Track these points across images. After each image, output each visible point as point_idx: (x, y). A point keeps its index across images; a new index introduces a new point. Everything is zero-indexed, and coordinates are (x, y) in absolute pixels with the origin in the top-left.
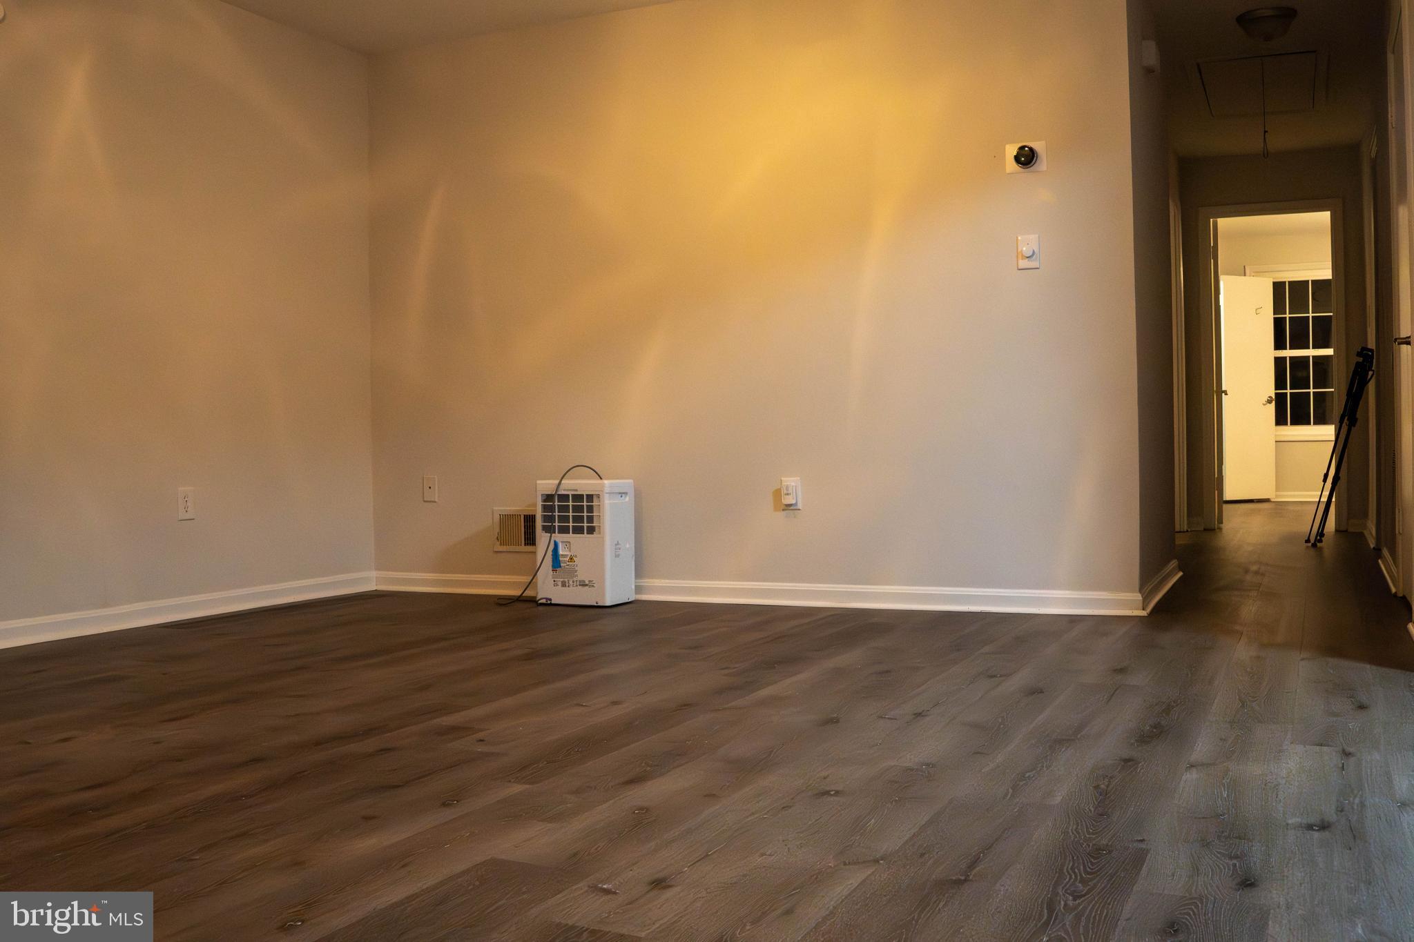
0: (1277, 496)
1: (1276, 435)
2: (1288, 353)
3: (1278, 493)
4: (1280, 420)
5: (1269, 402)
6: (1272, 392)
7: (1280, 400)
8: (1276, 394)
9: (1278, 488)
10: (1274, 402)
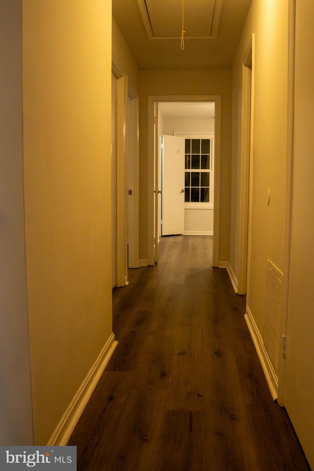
0: (185, 233)
1: (185, 206)
2: (191, 170)
3: (186, 231)
4: (187, 200)
5: (182, 192)
6: (183, 187)
7: (187, 191)
8: (185, 188)
9: (186, 229)
10: (184, 192)
